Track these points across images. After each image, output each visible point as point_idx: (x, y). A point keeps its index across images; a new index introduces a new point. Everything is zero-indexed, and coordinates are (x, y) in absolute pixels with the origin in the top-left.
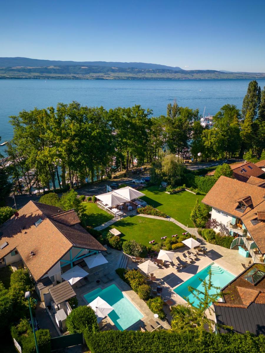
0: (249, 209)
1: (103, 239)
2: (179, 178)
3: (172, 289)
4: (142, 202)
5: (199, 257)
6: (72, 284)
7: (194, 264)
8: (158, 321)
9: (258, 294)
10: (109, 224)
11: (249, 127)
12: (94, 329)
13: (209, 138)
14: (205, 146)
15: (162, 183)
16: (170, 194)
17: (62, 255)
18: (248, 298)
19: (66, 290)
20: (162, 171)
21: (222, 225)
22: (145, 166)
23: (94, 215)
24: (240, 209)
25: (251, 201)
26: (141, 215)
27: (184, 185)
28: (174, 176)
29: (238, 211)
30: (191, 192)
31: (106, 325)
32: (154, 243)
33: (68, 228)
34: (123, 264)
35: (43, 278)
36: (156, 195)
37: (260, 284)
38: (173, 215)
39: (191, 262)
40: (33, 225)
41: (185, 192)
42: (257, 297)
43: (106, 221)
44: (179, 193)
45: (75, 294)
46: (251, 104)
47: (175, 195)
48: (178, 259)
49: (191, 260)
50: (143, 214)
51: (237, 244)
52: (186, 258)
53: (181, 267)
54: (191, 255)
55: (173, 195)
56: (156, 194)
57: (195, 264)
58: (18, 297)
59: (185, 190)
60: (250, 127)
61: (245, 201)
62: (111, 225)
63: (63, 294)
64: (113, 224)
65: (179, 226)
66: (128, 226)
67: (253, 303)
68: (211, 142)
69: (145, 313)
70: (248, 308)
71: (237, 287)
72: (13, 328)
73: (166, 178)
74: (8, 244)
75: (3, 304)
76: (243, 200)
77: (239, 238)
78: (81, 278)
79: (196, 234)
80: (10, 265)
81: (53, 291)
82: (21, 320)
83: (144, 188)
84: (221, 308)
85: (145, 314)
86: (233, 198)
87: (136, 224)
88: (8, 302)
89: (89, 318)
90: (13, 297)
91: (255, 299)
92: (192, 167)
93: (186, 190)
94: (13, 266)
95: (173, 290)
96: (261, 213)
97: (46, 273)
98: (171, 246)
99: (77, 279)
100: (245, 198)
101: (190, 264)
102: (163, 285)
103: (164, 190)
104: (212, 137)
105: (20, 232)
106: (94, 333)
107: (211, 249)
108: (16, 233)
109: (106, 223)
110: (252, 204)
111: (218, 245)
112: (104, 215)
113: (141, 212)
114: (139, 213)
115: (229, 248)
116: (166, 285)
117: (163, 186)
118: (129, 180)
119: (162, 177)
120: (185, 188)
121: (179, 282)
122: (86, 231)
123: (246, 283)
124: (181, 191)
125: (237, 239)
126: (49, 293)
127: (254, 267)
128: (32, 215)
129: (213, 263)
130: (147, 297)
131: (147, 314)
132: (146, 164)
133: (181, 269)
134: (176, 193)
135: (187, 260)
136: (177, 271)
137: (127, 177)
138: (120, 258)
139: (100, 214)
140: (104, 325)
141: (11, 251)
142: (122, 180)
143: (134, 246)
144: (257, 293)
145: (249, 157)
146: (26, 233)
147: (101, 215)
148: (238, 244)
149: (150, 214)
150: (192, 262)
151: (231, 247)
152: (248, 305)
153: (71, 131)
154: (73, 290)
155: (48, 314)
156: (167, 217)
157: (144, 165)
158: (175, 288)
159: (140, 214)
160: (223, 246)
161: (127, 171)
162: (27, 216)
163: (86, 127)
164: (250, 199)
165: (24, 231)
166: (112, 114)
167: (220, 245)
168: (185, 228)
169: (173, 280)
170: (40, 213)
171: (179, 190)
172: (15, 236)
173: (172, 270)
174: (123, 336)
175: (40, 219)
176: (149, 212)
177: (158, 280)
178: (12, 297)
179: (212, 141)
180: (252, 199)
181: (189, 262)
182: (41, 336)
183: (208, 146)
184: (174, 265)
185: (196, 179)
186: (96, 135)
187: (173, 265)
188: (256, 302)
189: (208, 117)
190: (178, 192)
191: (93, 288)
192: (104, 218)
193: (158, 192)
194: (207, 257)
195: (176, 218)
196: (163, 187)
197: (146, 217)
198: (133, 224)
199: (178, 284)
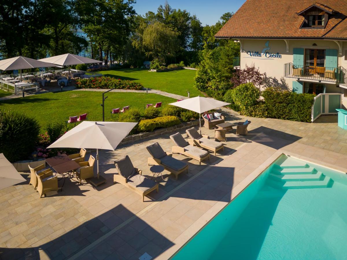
2: (173, 55)
5: (229, 144)
7: (217, 165)
16: (157, 71)
21: (269, 81)
27: (182, 62)
28: (165, 52)
29: (310, 30)
30: (194, 69)
38: (157, 87)
39: (204, 158)
41: (182, 70)
47: (165, 73)
50: (90, 88)
51: (322, 113)
52: (186, 148)
53: (166, 180)
54: (201, 140)
55: (162, 73)
57: (220, 165)
59: (183, 68)
73: (150, 53)
77: (324, 96)
93: (185, 68)
101: (202, 164)
103: (147, 69)
107: (260, 126)
111: (275, 117)
114: (80, 88)
115: (308, 121)
120: (183, 66)
124: (176, 69)
125: (320, 97)
134: (167, 70)
135: (188, 155)
136: (146, 194)
148: (324, 111)
150: (210, 159)
151: (312, 117)
156: (143, 89)
160: (288, 119)
167: (279, 118)
171: (173, 67)
181: (196, 159)
190: (171, 70)
194: (254, 142)
195: (164, 89)
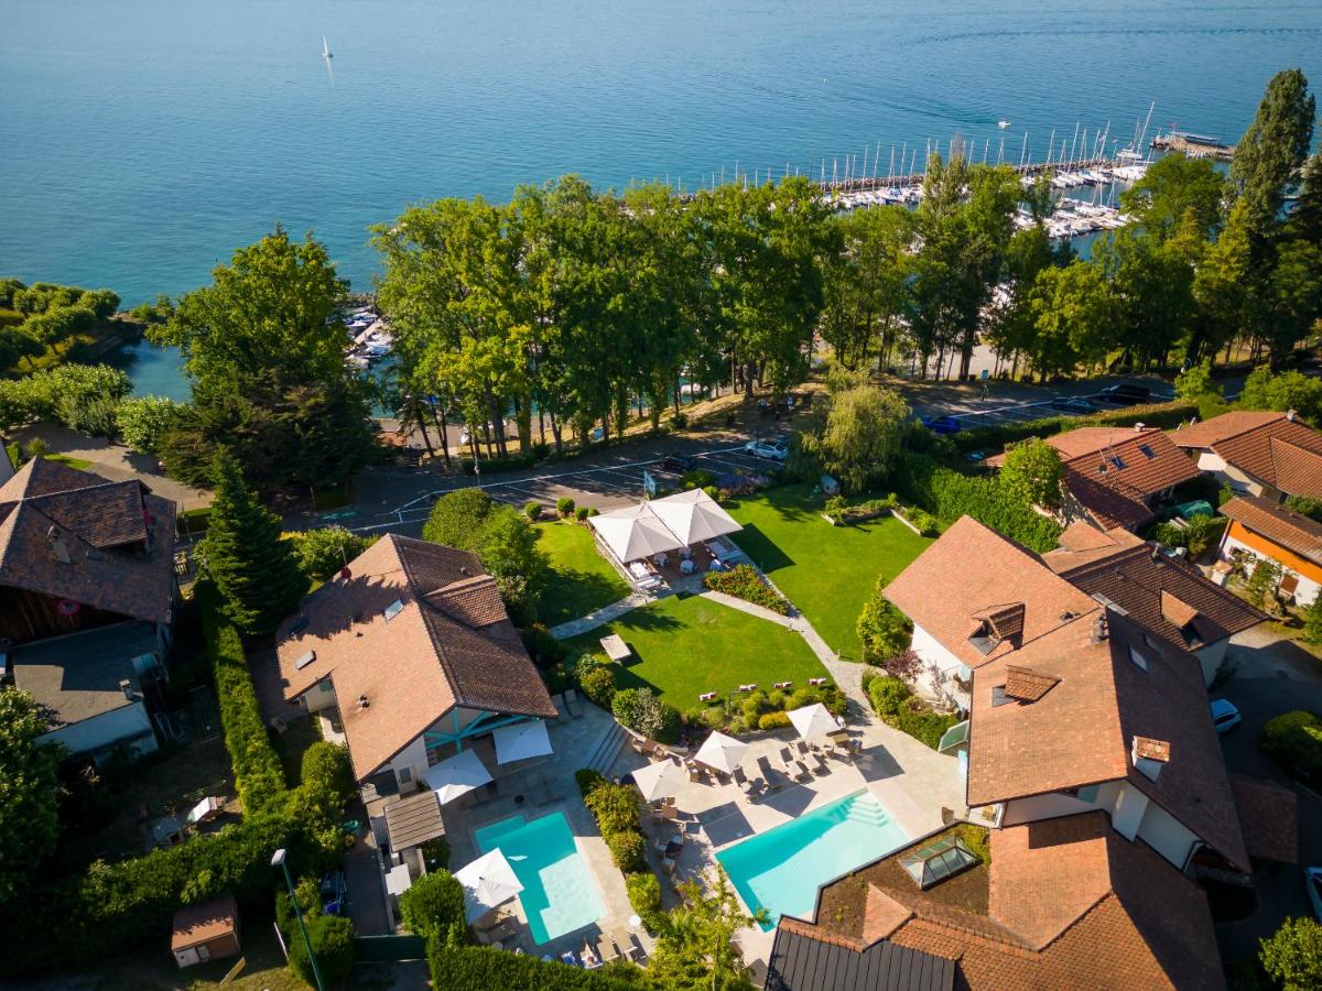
0: (1007, 644)
1: (563, 674)
2: (879, 468)
3: (712, 852)
4: (730, 548)
5: (831, 764)
6: (442, 802)
7: (807, 786)
8: (638, 935)
9: (907, 921)
10: (610, 615)
11: (1233, 260)
12: (451, 935)
13: (1057, 301)
14: (1039, 330)
15: (823, 479)
16: (837, 524)
17: (428, 723)
18: (880, 923)
19: (426, 816)
20: (825, 441)
22: (812, 386)
23: (577, 575)
24: (981, 640)
25: (1022, 625)
26: (713, 595)
27: (893, 496)
28: (865, 460)
29: (975, 648)
30: (907, 524)
31: (504, 921)
32: (715, 700)
33: (468, 636)
34: (607, 755)
35: (380, 771)
36: (789, 523)
37: (942, 888)
38: (811, 608)
39: (800, 777)
40: (378, 614)
41: (888, 523)
42: (901, 927)
43: (603, 606)
44: (866, 523)
45: (442, 832)
46: (1261, 167)
47: (850, 531)
48: (763, 763)
49: (800, 772)
50: (722, 592)
51: (955, 743)
52: (788, 762)
53: (765, 789)
54: (806, 755)
55: (844, 529)
56: (790, 517)
57: (809, 786)
58: (306, 820)
59: (890, 515)
60: (1238, 262)
61: (997, 620)
62: (611, 622)
63: (416, 827)
64: (618, 619)
65: (815, 649)
66: (660, 631)
67: (885, 942)
68: (1062, 315)
69: (614, 908)
70: (864, 951)
71: (871, 885)
72: (280, 898)
73: (835, 466)
74: (314, 659)
75: (266, 835)
76: (992, 617)
78: (473, 788)
79: (855, 686)
80: (316, 713)
81: (393, 814)
82: (302, 879)
83: (759, 489)
84: (794, 936)
85: (611, 911)
86: (973, 598)
87: (686, 626)
88: (277, 832)
89: (446, 909)
90: (296, 818)
91: (894, 932)
92: (977, 400)
93: (895, 514)
94: (323, 716)
95: (716, 855)
96: (1020, 676)
97: (388, 761)
98: (758, 719)
99: (461, 790)
100: (1013, 606)
101: (797, 781)
102: (694, 836)
103: (820, 505)
104: (1070, 302)
105: (347, 628)
106: (450, 946)
107: (879, 744)
108: (337, 630)
109: (601, 611)
110: (1022, 632)
111: (907, 732)
112: (605, 580)
113: (714, 586)
114: (710, 589)
115: (936, 749)
116: (702, 836)
117: (825, 489)
118: (738, 439)
119: (822, 463)
120: (893, 508)
121: (739, 835)
122: (521, 645)
123: (902, 878)
124: (875, 517)
125: (965, 726)
126: (383, 818)
127: (953, 832)
128: (382, 581)
129: (865, 791)
130: (633, 864)
131: (616, 911)
132: (817, 376)
133: (763, 792)
134: (852, 521)
135: (788, 770)
136: (749, 799)
137: (736, 426)
138: (603, 734)
139: (594, 573)
140: (499, 921)
141: (319, 681)
142: (715, 436)
143: (644, 709)
144: (907, 917)
145: (1197, 387)
146: (359, 635)
147: (596, 579)
149: (741, 595)
150: (805, 777)
151: (940, 747)
152: (871, 943)
153: (542, 296)
154: (440, 819)
155: (379, 865)
156: (789, 613)
157: (811, 380)
158: (721, 849)
159: (713, 592)
160: (919, 739)
161: (746, 398)
162: (370, 583)
163: (593, 281)
164: (1018, 616)
165: (357, 627)
166: (691, 225)
167: (911, 735)
168: (828, 660)
169: (725, 822)
170: (401, 579)
171: (869, 511)
172: (333, 636)
173: (735, 794)
174: (513, 967)
175: (399, 602)
176: (738, 590)
177: (683, 816)
178: (291, 818)
179: (1068, 312)
180: (1026, 616)
181: (792, 777)
182: (329, 932)
183: (1049, 333)
184: (744, 780)
185: (935, 479)
186: (621, 308)
187: (741, 777)
188: (893, 940)
189: (1166, 140)
190: (865, 519)
191: (503, 814)
192: (599, 591)
193: (797, 509)
194: (855, 766)
195: (817, 620)
196: (823, 491)
197: (727, 604)
198: (676, 624)
199: (737, 838)
